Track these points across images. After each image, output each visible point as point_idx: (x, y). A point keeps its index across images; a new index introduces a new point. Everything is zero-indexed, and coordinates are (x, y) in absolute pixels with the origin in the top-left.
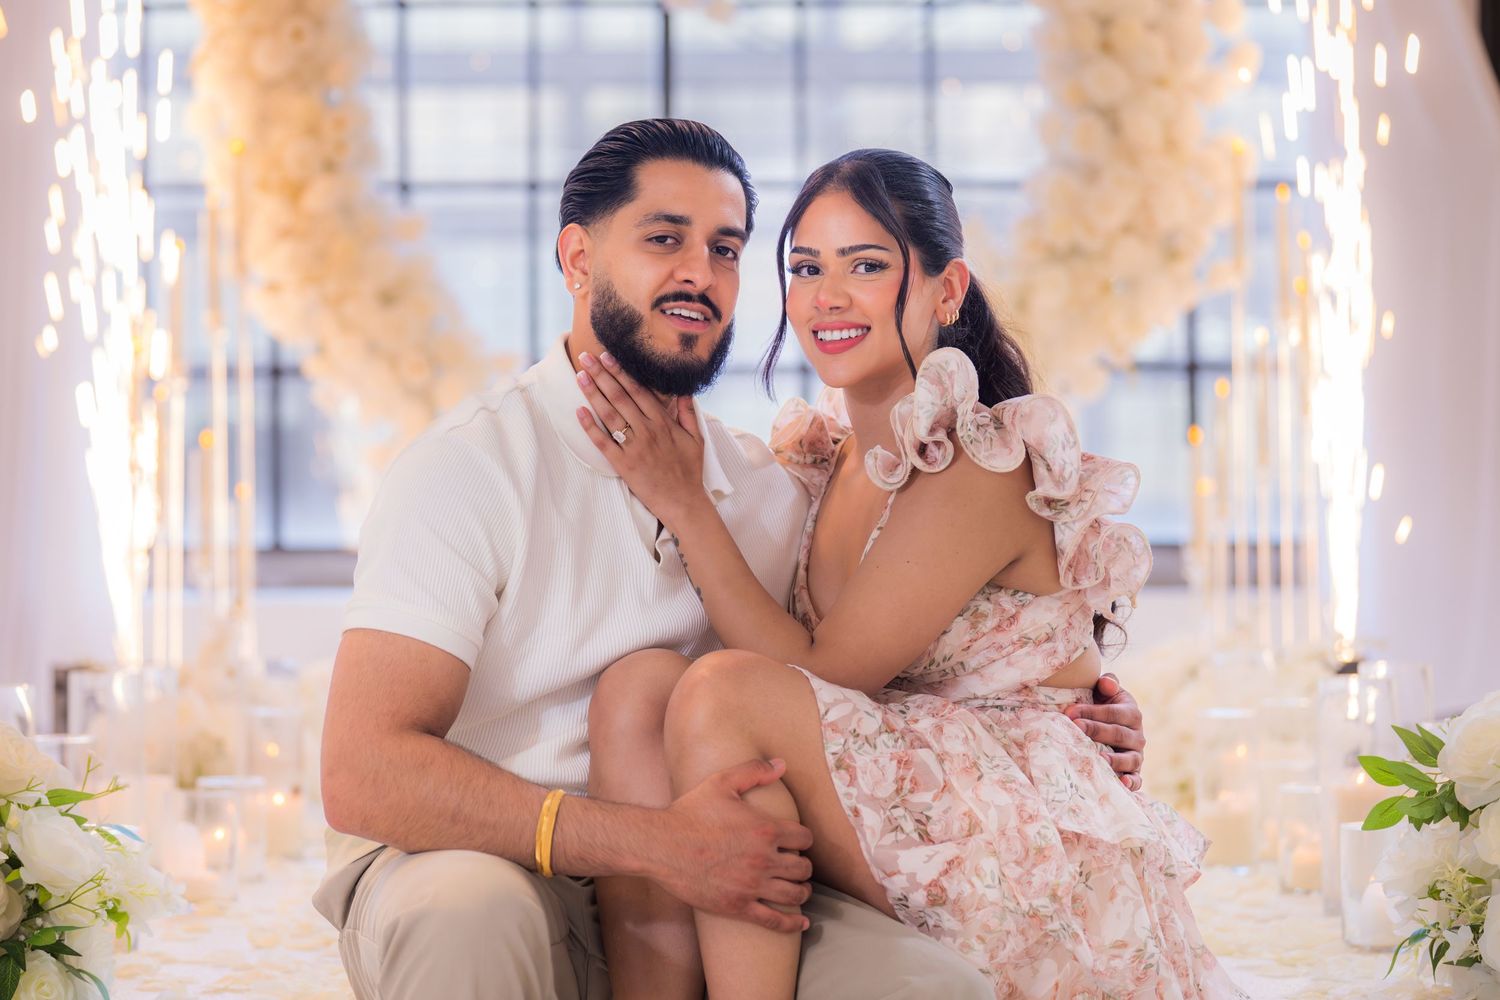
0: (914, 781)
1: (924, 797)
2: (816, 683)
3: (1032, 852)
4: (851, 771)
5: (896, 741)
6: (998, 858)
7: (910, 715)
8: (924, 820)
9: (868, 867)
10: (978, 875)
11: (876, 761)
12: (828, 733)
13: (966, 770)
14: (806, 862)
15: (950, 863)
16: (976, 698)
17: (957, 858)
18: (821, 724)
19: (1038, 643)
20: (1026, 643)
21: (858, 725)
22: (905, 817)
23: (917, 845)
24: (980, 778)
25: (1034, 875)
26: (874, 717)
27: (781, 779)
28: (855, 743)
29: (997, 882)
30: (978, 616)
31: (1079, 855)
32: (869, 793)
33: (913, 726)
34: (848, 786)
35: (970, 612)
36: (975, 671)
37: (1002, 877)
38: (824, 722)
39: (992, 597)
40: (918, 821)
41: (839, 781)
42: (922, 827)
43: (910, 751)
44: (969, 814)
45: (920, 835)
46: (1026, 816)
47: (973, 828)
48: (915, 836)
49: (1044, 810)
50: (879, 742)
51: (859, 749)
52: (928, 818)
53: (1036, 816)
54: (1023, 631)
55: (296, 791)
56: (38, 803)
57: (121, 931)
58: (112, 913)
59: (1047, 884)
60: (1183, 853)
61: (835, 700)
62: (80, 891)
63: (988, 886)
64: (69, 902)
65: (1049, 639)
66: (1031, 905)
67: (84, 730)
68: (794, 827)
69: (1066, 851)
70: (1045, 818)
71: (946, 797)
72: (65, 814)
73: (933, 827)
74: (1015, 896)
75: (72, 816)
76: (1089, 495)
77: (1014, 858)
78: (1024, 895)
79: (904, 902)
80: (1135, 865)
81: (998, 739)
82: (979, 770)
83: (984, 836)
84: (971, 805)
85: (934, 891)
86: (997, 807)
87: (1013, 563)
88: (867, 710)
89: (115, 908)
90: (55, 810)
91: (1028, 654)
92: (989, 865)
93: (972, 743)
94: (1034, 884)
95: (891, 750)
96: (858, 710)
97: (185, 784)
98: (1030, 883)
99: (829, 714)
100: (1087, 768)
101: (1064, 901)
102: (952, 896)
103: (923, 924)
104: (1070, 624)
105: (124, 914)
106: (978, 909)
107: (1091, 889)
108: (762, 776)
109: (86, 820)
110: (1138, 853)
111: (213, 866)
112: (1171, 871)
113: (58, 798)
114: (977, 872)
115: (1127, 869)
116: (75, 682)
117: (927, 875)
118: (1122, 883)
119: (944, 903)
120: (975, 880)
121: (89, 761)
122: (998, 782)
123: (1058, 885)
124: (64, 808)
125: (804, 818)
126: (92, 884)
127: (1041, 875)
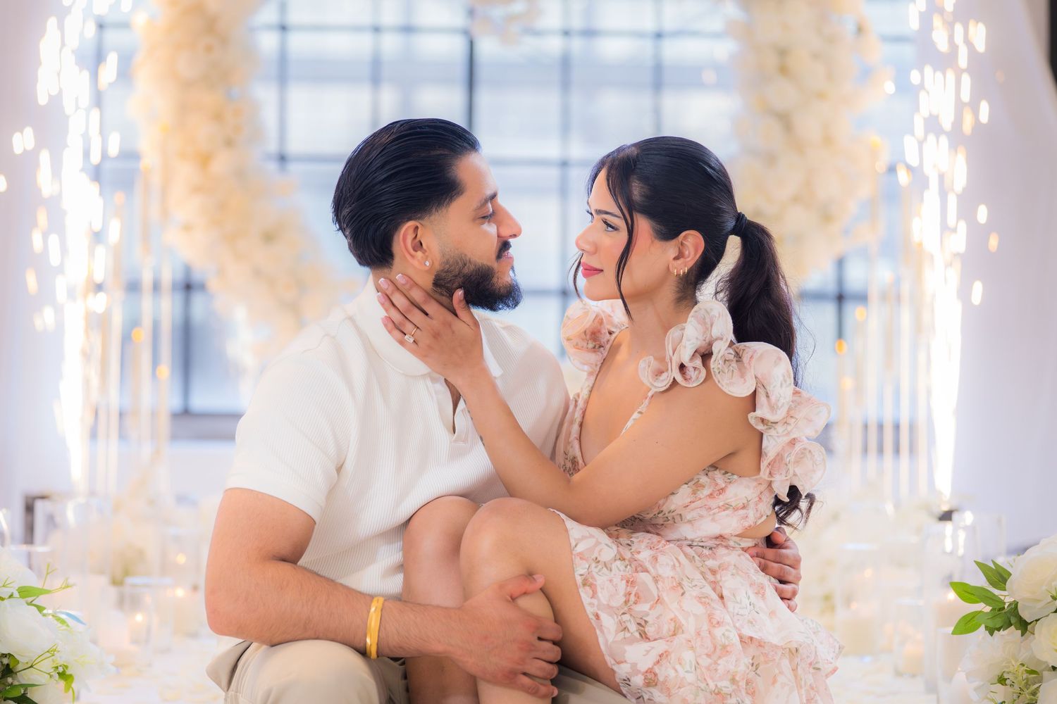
0: (637, 595)
1: (643, 607)
2: (570, 524)
3: (719, 648)
4: (592, 586)
5: (626, 567)
6: (694, 652)
7: (634, 548)
8: (643, 623)
9: (603, 655)
10: (680, 664)
11: (611, 581)
12: (577, 560)
13: (673, 588)
14: (557, 649)
15: (661, 656)
16: (686, 539)
17: (666, 652)
18: (572, 554)
19: (736, 509)
20: (727, 509)
21: (599, 555)
22: (630, 620)
23: (638, 641)
24: (683, 594)
25: (719, 664)
26: (612, 548)
27: (541, 589)
28: (596, 567)
29: (693, 668)
30: (699, 486)
31: (752, 650)
32: (605, 603)
33: (637, 556)
34: (591, 598)
35: (693, 482)
36: (689, 521)
37: (697, 665)
38: (574, 552)
39: (710, 474)
40: (639, 624)
41: (585, 595)
42: (642, 629)
43: (635, 574)
44: (674, 620)
45: (640, 634)
46: (715, 622)
47: (677, 630)
48: (637, 635)
49: (728, 619)
50: (614, 566)
51: (599, 571)
52: (646, 622)
53: (722, 622)
54: (727, 499)
55: (195, 588)
56: (11, 596)
57: (68, 688)
58: (63, 675)
59: (729, 671)
60: (825, 653)
61: (582, 536)
62: (39, 659)
63: (687, 672)
64: (31, 667)
65: (744, 507)
66: (716, 686)
67: (45, 542)
68: (550, 623)
69: (742, 647)
70: (728, 624)
71: (659, 606)
72: (30, 604)
73: (650, 628)
74: (705, 679)
75: (35, 605)
76: (793, 420)
77: (706, 651)
78: (712, 678)
79: (628, 682)
80: (791, 661)
81: (698, 568)
82: (683, 588)
83: (683, 636)
84: (677, 614)
85: (650, 676)
86: (694, 615)
87: (731, 455)
88: (607, 543)
89: (64, 672)
90: (23, 601)
91: (727, 515)
92: (688, 656)
93: (678, 569)
94: (719, 671)
95: (622, 573)
96: (600, 543)
97: (116, 582)
98: (716, 670)
99: (578, 546)
100: (762, 591)
101: (740, 684)
102: (661, 679)
103: (640, 697)
104: (760, 499)
105: (71, 675)
106: (679, 687)
107: (759, 676)
108: (528, 586)
109: (45, 608)
110: (794, 651)
111: (135, 641)
112: (817, 666)
113: (25, 592)
114: (680, 661)
115: (785, 664)
116: (40, 506)
117: (645, 665)
118: (781, 673)
119: (656, 685)
120: (678, 667)
121: (49, 566)
122: (696, 597)
123: (736, 672)
124: (30, 599)
125: (557, 617)
126: (48, 655)
127: (726, 664)
